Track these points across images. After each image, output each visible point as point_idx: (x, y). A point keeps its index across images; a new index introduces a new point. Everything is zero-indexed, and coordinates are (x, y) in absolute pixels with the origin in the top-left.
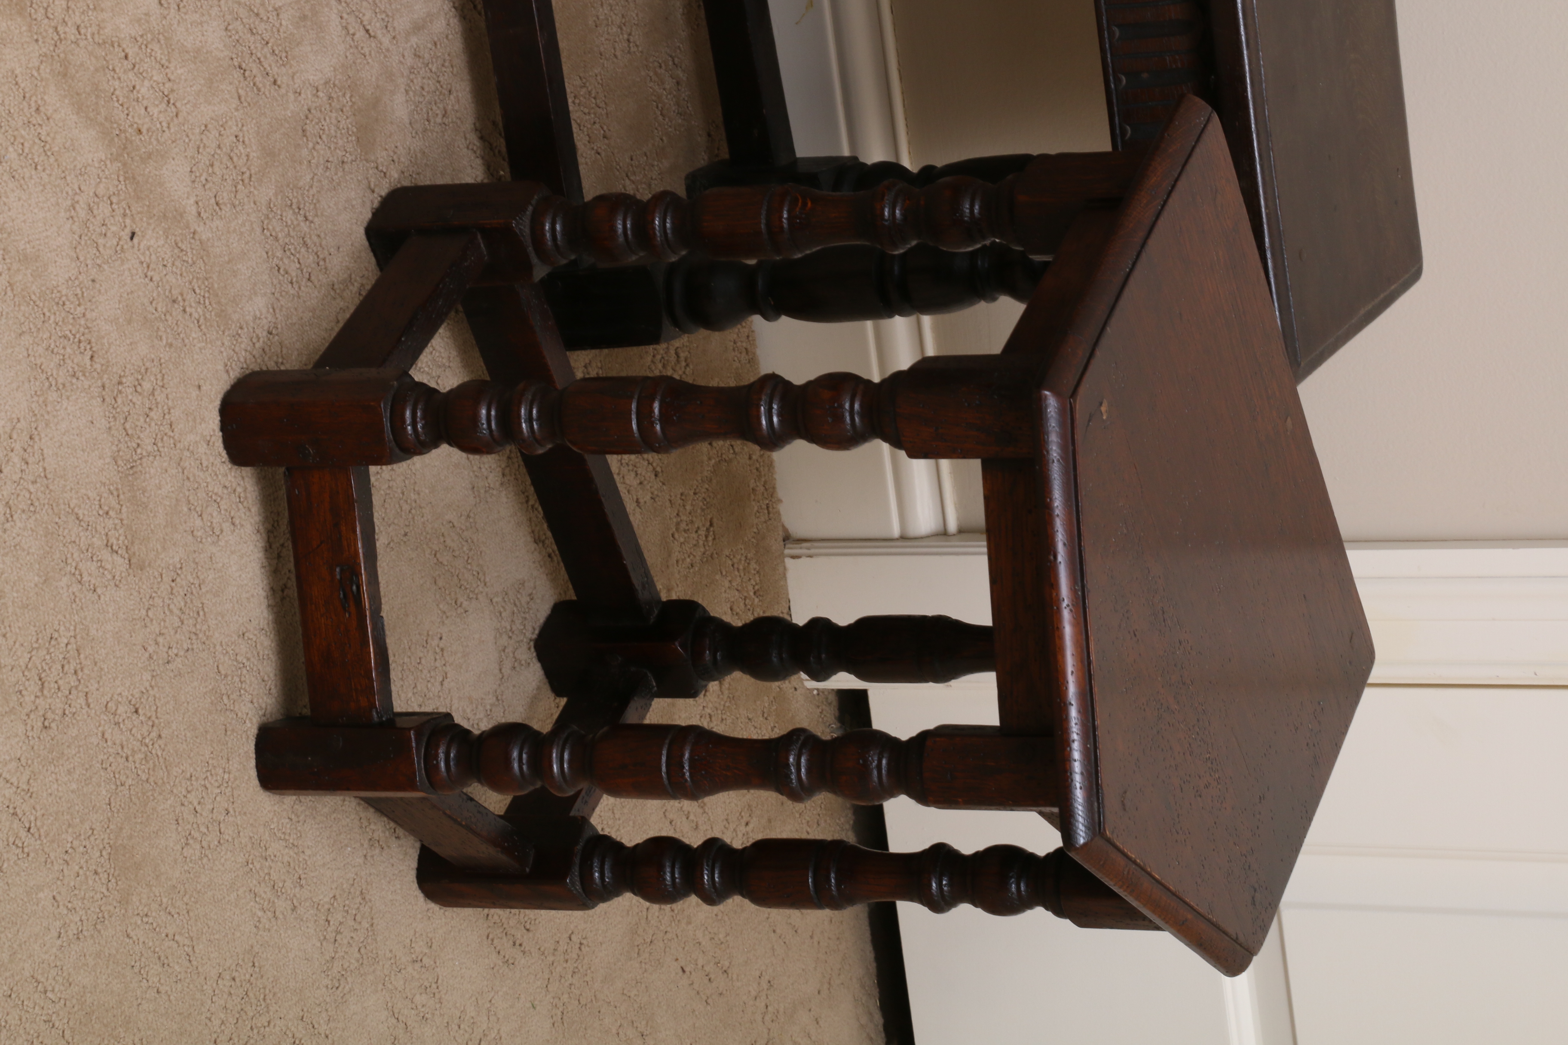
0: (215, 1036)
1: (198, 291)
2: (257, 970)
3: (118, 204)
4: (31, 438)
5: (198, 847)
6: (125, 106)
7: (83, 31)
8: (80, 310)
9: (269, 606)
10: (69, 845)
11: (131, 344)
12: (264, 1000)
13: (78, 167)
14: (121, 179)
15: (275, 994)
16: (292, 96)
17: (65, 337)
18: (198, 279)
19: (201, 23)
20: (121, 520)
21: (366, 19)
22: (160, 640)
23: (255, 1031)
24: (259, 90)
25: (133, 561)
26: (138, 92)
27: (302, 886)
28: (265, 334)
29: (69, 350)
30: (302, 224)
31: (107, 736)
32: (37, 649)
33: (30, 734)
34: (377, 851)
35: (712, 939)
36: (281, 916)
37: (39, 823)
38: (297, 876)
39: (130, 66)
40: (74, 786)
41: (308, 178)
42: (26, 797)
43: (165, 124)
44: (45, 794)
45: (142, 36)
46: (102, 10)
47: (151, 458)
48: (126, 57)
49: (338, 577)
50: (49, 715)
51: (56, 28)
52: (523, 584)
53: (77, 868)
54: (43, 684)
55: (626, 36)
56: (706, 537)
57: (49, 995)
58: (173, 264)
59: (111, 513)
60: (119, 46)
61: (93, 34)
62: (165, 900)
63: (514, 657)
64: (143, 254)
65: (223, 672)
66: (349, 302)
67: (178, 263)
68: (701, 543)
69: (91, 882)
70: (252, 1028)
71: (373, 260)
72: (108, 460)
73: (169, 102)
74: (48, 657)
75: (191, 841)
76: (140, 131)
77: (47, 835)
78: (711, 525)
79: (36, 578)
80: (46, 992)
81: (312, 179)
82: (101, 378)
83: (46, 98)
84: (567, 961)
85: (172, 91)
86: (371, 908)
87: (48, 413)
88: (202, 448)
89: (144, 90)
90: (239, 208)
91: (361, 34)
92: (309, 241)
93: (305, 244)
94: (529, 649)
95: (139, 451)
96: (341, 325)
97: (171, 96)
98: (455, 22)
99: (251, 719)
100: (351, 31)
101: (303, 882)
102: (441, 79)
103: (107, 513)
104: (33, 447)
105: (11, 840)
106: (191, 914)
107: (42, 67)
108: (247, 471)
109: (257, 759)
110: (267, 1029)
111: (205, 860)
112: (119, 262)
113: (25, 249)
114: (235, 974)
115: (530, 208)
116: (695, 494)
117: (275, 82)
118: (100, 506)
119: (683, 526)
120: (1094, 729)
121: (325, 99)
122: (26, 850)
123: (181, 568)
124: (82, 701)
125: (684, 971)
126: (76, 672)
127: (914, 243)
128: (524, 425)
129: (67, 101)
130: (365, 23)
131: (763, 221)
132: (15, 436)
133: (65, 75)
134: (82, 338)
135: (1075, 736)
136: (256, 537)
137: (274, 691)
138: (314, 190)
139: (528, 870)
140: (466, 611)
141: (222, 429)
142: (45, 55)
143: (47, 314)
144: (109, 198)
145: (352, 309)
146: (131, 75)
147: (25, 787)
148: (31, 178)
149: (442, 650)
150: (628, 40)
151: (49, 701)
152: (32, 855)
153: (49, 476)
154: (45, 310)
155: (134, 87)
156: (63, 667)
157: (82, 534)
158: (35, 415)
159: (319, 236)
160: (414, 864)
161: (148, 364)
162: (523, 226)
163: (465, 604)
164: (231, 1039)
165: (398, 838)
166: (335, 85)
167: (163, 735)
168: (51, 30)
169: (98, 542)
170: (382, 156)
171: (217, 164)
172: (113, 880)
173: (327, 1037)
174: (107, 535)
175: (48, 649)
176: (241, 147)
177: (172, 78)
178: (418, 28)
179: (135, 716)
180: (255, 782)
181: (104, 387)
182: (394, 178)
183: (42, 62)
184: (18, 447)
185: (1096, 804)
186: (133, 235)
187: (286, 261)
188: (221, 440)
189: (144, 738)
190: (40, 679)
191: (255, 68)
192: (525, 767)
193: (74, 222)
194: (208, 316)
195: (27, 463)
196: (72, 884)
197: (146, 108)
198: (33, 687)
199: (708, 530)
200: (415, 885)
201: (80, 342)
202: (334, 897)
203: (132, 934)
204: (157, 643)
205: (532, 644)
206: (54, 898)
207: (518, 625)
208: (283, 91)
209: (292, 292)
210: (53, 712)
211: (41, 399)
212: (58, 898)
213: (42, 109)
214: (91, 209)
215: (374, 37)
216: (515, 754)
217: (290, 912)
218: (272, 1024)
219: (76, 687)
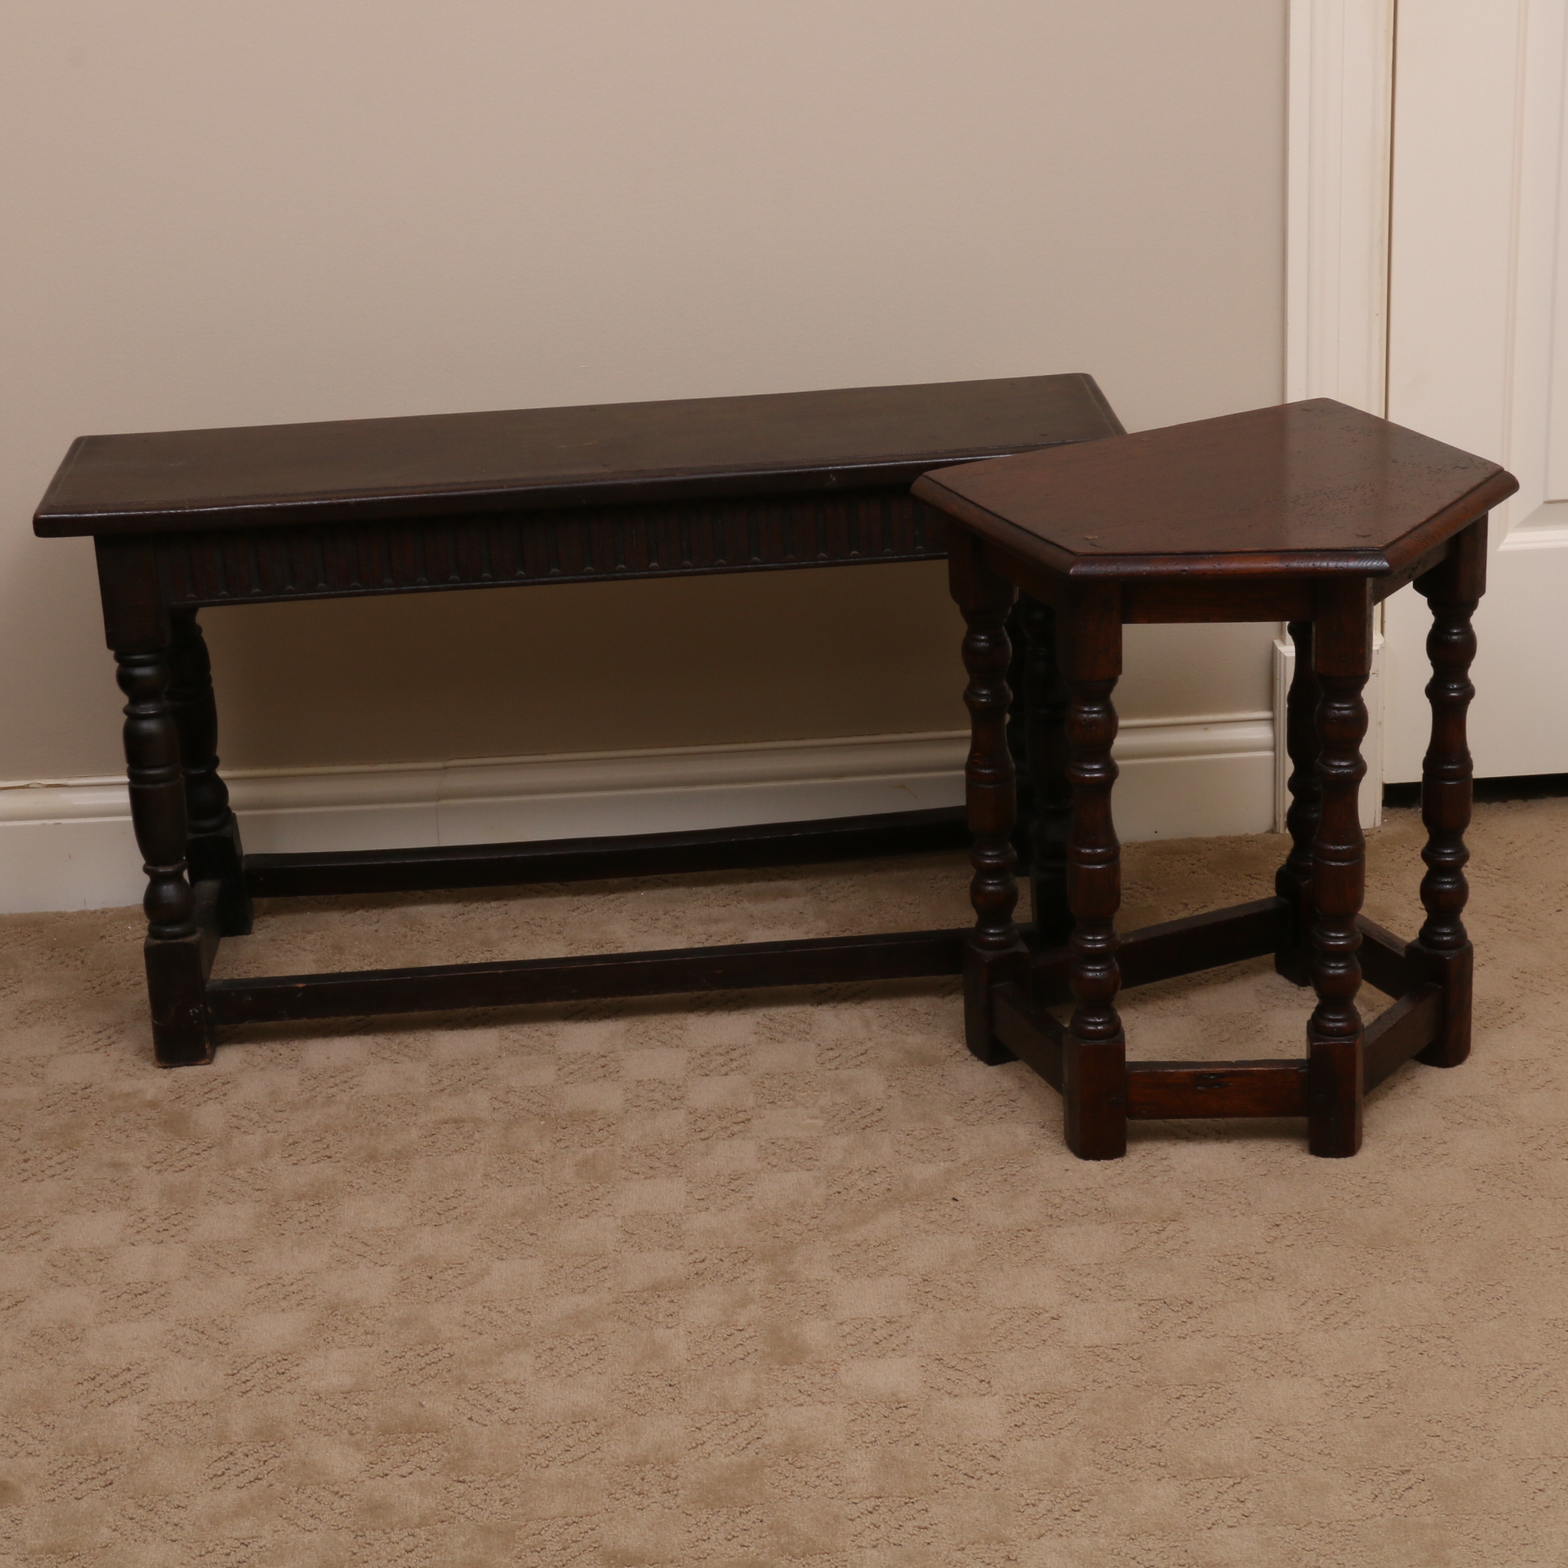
0: (1520, 1196)
1: (1002, 1166)
2: (1481, 1168)
3: (932, 1206)
4: (1073, 1270)
5: (1383, 1196)
6: (870, 1196)
7: (815, 1215)
8: (995, 1234)
9: (1228, 1142)
10: (1359, 1272)
11: (1026, 1207)
12: (1503, 1165)
13: (902, 1226)
14: (916, 1203)
15: (1502, 1158)
16: (891, 1101)
17: (1011, 1245)
18: (994, 1165)
19: (830, 1148)
20: (1144, 1223)
21: (854, 1054)
22: (1232, 1207)
23: (1525, 1172)
24: (882, 1119)
25: (1173, 1218)
26: (863, 1188)
27: (1430, 1137)
28: (1042, 1130)
29: (1020, 1243)
30: (976, 1102)
31: (1289, 1244)
32: (1217, 1279)
33: (1274, 1288)
34: (1419, 1090)
35: (1542, 893)
36: (1448, 1151)
37: (1338, 1288)
38: (1422, 1140)
39: (846, 1191)
40: (1318, 1265)
41: (946, 1096)
42: (1317, 1293)
43: (888, 1175)
44: (1318, 1283)
45: (828, 1182)
46: (805, 1203)
47: (1107, 1203)
48: (839, 1193)
49: (1204, 1088)
50: (1264, 1276)
51: (810, 1230)
52: (1258, 991)
53: (1376, 1268)
54: (1242, 1278)
55: (907, 905)
56: (1257, 879)
57: (1460, 1291)
58: (981, 1179)
59: (1137, 1228)
60: (831, 1196)
61: (819, 1210)
62: (1415, 1219)
63: (1307, 999)
64: (969, 1195)
65: (1266, 1172)
66: (1035, 1079)
67: (981, 1176)
68: (1260, 882)
69: (1389, 1261)
70: (1522, 1174)
71: (1012, 1063)
72: (1100, 1227)
73: (875, 1172)
74: (1225, 1274)
75: (1378, 1200)
76: (889, 1190)
77: (1347, 1284)
78: (1250, 876)
79: (1168, 1275)
80: (1458, 1293)
81: (948, 1094)
82: (1044, 1226)
83: (852, 1240)
84: (1532, 981)
85: (867, 1168)
86: (1459, 1097)
87: (1059, 1259)
88: (1108, 1172)
89: (861, 1184)
90: (955, 1138)
91: (862, 1058)
92: (988, 1099)
93: (990, 1102)
94: (1304, 990)
95: (1099, 1209)
96: (1048, 1085)
97: (871, 1169)
98: (869, 1004)
99: (1304, 1159)
100: (859, 1063)
101: (1427, 1136)
102: (904, 1015)
103: (1137, 1231)
104: (1079, 1270)
105: (1345, 1305)
106: (1429, 1204)
107: (832, 1240)
108: (1129, 1147)
109: (1332, 1157)
110: (1525, 1164)
111: (1394, 1193)
112: (970, 1209)
113: (946, 1261)
114: (1480, 1181)
115: (978, 950)
116: (1225, 884)
117: (879, 1110)
118: (1131, 1235)
119: (1245, 892)
120: (1307, 550)
121: (897, 1082)
122: (1354, 1297)
123: (1187, 1191)
124: (1260, 1257)
125: (1560, 910)
126: (1240, 1258)
127: (1005, 684)
128: (1098, 946)
129: (856, 1228)
130: (856, 1055)
131: (987, 787)
132: (1069, 1279)
133: (840, 1227)
134: (1014, 1235)
135: (1311, 564)
136: (1178, 1146)
137: (1288, 1143)
138: (956, 1093)
139: (1440, 987)
140: (1267, 1025)
141: (1099, 1159)
142: (824, 1238)
143: (993, 1253)
144: (927, 1211)
145: (1039, 1078)
146: (851, 1191)
147: (1310, 1294)
148: (901, 1254)
149: (1289, 1042)
150: (911, 904)
151: (1254, 1275)
152: (1359, 1294)
153: (1101, 1262)
154: (990, 1254)
155: (860, 1190)
156: (1234, 1265)
157: (1146, 1247)
158: (1058, 1266)
159: (987, 1093)
160: (1436, 1069)
161: (1042, 1198)
162: (989, 955)
163: (1261, 1026)
164: (1526, 1187)
165: (1413, 1077)
166: (891, 1076)
167: (1299, 1211)
168: (810, 1233)
169: (1155, 1237)
170: (945, 1052)
171: (922, 1148)
172: (1392, 1248)
173: (1542, 1129)
174: (1151, 1233)
175: (1219, 1273)
176: (915, 1133)
177: (859, 1167)
178: (867, 1025)
179: (1281, 1227)
180: (1349, 1160)
181: (1051, 1225)
182: (960, 1046)
183: (828, 1240)
184: (1077, 1278)
185: (1360, 552)
186: (955, 1199)
187: (997, 1113)
188: (1106, 1161)
189: (1298, 1222)
190: (1238, 1279)
191: (868, 1120)
192: (1341, 965)
193: (937, 1232)
194: (1020, 1162)
195: (1089, 1274)
196: (1386, 1272)
197: (875, 1185)
198: (1242, 1284)
199: (1253, 878)
200: (1451, 1069)
201: (1016, 1236)
202: (1443, 1118)
203: (1433, 1239)
204: (1234, 1210)
205: (1301, 988)
206: (1393, 1283)
207: (1286, 996)
208: (885, 1105)
209: (1019, 1111)
210: (1263, 1274)
211: (1049, 1262)
212: (1394, 1281)
213: (858, 1243)
214: (932, 1222)
215: (867, 1050)
216: (1331, 972)
217: (1446, 1145)
218: (1523, 1161)
219: (1250, 1259)
